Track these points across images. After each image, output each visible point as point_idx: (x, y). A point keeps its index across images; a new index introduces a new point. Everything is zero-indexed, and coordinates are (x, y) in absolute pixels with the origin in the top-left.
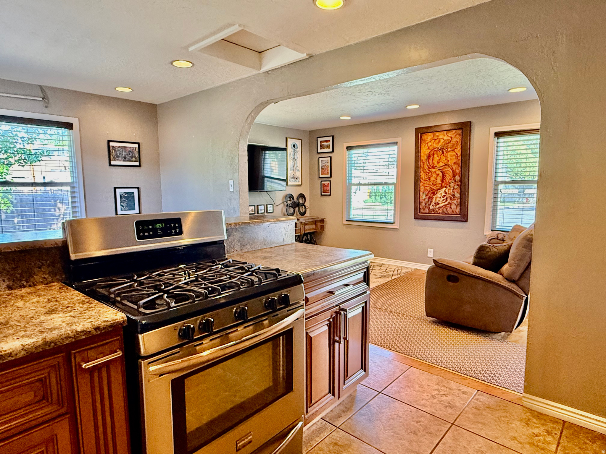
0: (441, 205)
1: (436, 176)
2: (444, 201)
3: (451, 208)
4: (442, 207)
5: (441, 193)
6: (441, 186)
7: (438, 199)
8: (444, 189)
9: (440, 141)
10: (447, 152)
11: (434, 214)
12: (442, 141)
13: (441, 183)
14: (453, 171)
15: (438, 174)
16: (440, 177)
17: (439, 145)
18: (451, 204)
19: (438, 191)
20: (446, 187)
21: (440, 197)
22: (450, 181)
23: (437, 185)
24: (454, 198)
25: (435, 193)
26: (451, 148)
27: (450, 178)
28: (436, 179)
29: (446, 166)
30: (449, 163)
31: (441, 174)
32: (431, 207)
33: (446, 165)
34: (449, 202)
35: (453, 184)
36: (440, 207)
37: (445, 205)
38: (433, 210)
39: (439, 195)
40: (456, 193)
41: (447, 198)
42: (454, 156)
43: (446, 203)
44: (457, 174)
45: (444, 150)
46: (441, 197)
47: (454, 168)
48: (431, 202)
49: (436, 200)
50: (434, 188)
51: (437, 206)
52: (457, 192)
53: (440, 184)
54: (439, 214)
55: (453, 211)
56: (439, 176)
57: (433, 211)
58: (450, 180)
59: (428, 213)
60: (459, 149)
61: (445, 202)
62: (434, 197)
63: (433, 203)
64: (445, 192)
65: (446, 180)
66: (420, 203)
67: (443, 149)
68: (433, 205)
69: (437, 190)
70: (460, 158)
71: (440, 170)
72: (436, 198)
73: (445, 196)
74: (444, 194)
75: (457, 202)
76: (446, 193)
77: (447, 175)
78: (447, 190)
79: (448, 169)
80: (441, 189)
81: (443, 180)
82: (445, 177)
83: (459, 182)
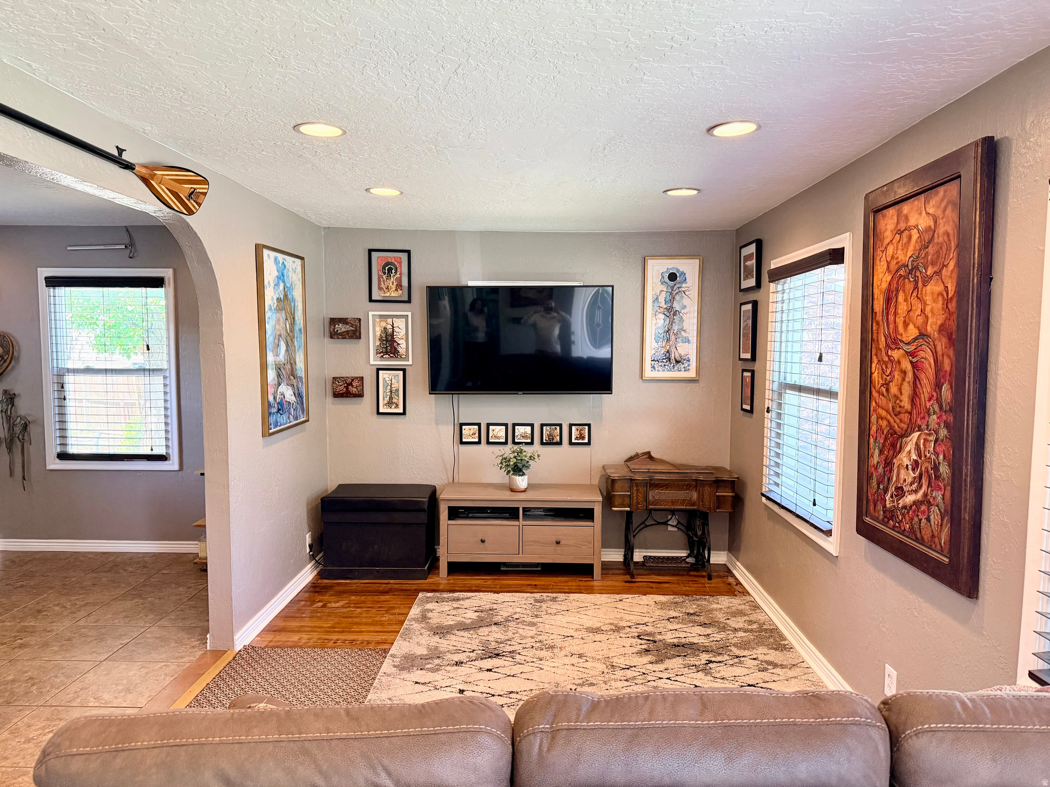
0: (908, 500)
1: (900, 380)
2: (914, 487)
3: (928, 519)
4: (911, 507)
5: (908, 448)
6: (911, 420)
7: (903, 475)
8: (916, 436)
9: (910, 237)
10: (925, 281)
11: (894, 528)
12: (915, 235)
13: (909, 408)
14: (936, 361)
15: (905, 373)
16: (909, 383)
17: (909, 254)
18: (929, 504)
19: (904, 440)
20: (919, 428)
21: (907, 468)
22: (928, 405)
23: (902, 416)
24: (937, 477)
25: (898, 446)
26: (933, 264)
27: (929, 390)
28: (901, 393)
29: (921, 341)
30: (929, 329)
31: (910, 375)
32: (888, 500)
33: (921, 335)
34: (926, 495)
35: (935, 417)
36: (906, 507)
37: (918, 505)
38: (892, 514)
39: (904, 457)
40: (941, 457)
41: (921, 476)
42: (940, 299)
43: (920, 495)
44: (944, 376)
45: (918, 274)
46: (910, 468)
47: (939, 348)
48: (889, 481)
49: (898, 475)
50: (897, 427)
51: (901, 503)
52: (944, 457)
53: (907, 412)
54: (904, 533)
55: (933, 536)
56: (907, 379)
57: (892, 518)
58: (930, 399)
59: (883, 522)
60: (952, 265)
61: (916, 491)
62: (896, 462)
63: (892, 488)
64: (918, 448)
65: (920, 399)
66: (870, 478)
67: (917, 268)
68: (892, 496)
69: (902, 436)
71: (908, 354)
72: (899, 467)
73: (917, 464)
74: (915, 458)
75: (943, 497)
76: (920, 456)
77: (922, 376)
78: (922, 441)
79: (926, 355)
80: (910, 434)
81: (914, 397)
82: (919, 386)
83: (950, 410)
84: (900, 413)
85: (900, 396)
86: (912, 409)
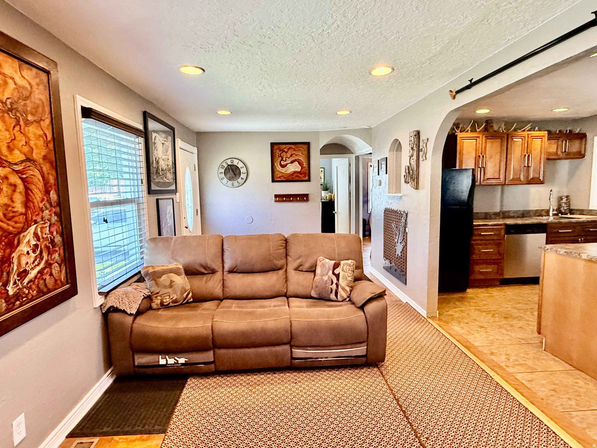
0: (32, 274)
1: (10, 192)
2: (36, 263)
3: (51, 275)
4: (36, 277)
5: (27, 240)
6: (26, 219)
7: (24, 261)
8: (32, 229)
10: (27, 123)
11: (21, 305)
12: (12, 85)
13: (23, 210)
14: (43, 177)
15: (15, 186)
16: (20, 193)
18: (51, 265)
19: (22, 235)
20: (36, 222)
21: (28, 253)
22: (41, 205)
23: (16, 219)
24: (54, 247)
25: (16, 242)
27: (40, 196)
28: (13, 201)
29: (28, 164)
30: (35, 156)
31: (21, 187)
32: (11, 290)
33: (28, 160)
34: (47, 262)
35: (47, 211)
36: (30, 281)
37: (41, 272)
38: (17, 296)
39: (24, 248)
40: (55, 233)
41: (41, 252)
42: (41, 139)
43: (42, 265)
44: (51, 186)
45: (18, 115)
46: (31, 252)
47: (44, 169)
48: (9, 274)
49: (19, 264)
50: (11, 228)
51: (26, 281)
52: (57, 232)
53: (21, 214)
54: (32, 300)
55: (56, 281)
56: (18, 190)
57: (18, 300)
58: (42, 201)
59: (8, 310)
60: (47, 122)
61: (39, 264)
62: (15, 255)
63: (14, 277)
64: (36, 235)
65: (33, 203)
67: (17, 110)
68: (15, 283)
69: (19, 233)
70: (51, 146)
71: (17, 172)
72: (19, 257)
73: (36, 246)
74: (34, 243)
75: (59, 254)
76: (38, 240)
77: (33, 187)
78: (39, 230)
79: (34, 173)
80: (27, 229)
81: (27, 202)
82: (31, 194)
83: (57, 205)
84: (13, 217)
85: (11, 204)
86: (27, 211)
